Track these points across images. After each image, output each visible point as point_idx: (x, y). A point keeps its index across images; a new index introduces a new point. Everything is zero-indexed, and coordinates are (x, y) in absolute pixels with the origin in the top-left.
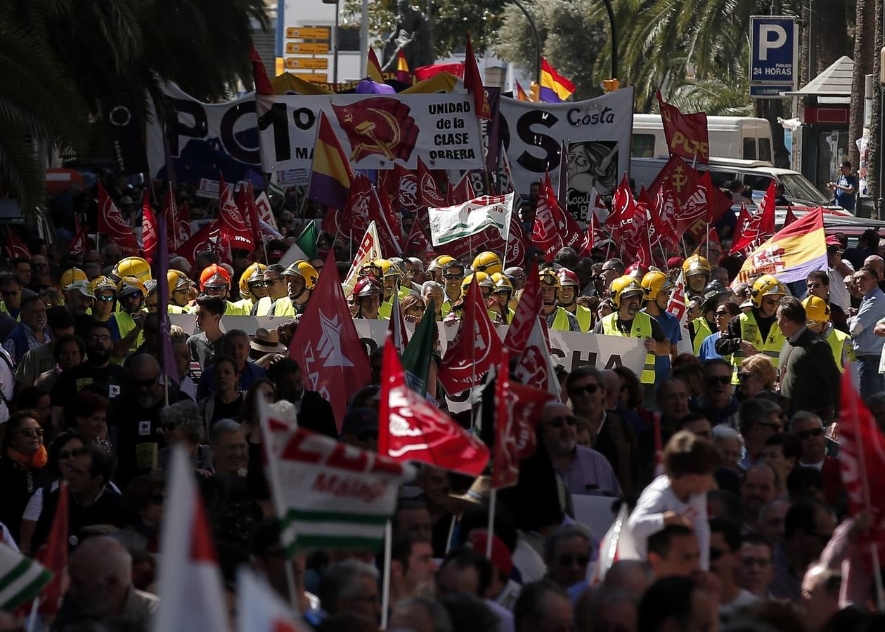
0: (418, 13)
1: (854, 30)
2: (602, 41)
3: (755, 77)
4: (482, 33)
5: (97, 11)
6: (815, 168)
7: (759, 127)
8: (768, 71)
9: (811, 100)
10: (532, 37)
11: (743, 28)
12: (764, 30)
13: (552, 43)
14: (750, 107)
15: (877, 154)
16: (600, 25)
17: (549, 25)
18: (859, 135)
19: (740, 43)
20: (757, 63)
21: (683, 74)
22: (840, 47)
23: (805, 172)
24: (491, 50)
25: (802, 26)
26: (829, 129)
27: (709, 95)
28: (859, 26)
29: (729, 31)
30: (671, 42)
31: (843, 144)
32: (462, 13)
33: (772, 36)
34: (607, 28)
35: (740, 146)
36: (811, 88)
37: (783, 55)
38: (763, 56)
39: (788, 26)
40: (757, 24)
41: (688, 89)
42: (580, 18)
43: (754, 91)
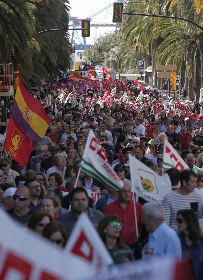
1: (152, 62)
2: (118, 64)
3: (139, 69)
4: (102, 63)
7: (140, 75)
8: (141, 68)
9: (146, 72)
10: (108, 63)
11: (137, 61)
12: (140, 62)
13: (111, 64)
14: (138, 73)
15: (155, 79)
16: (118, 62)
17: (111, 61)
18: (153, 76)
19: (137, 63)
20: (139, 67)
21: (129, 68)
22: (150, 64)
23: (146, 82)
25: (145, 61)
26: (149, 76)
27: (133, 71)
29: (135, 62)
30: (127, 63)
31: (151, 78)
32: (99, 60)
33: (141, 63)
34: (119, 62)
35: (137, 78)
36: (146, 70)
37: (143, 65)
38: (140, 66)
39: (143, 61)
40: (139, 61)
41: (130, 70)
42: (115, 60)
43: (139, 70)
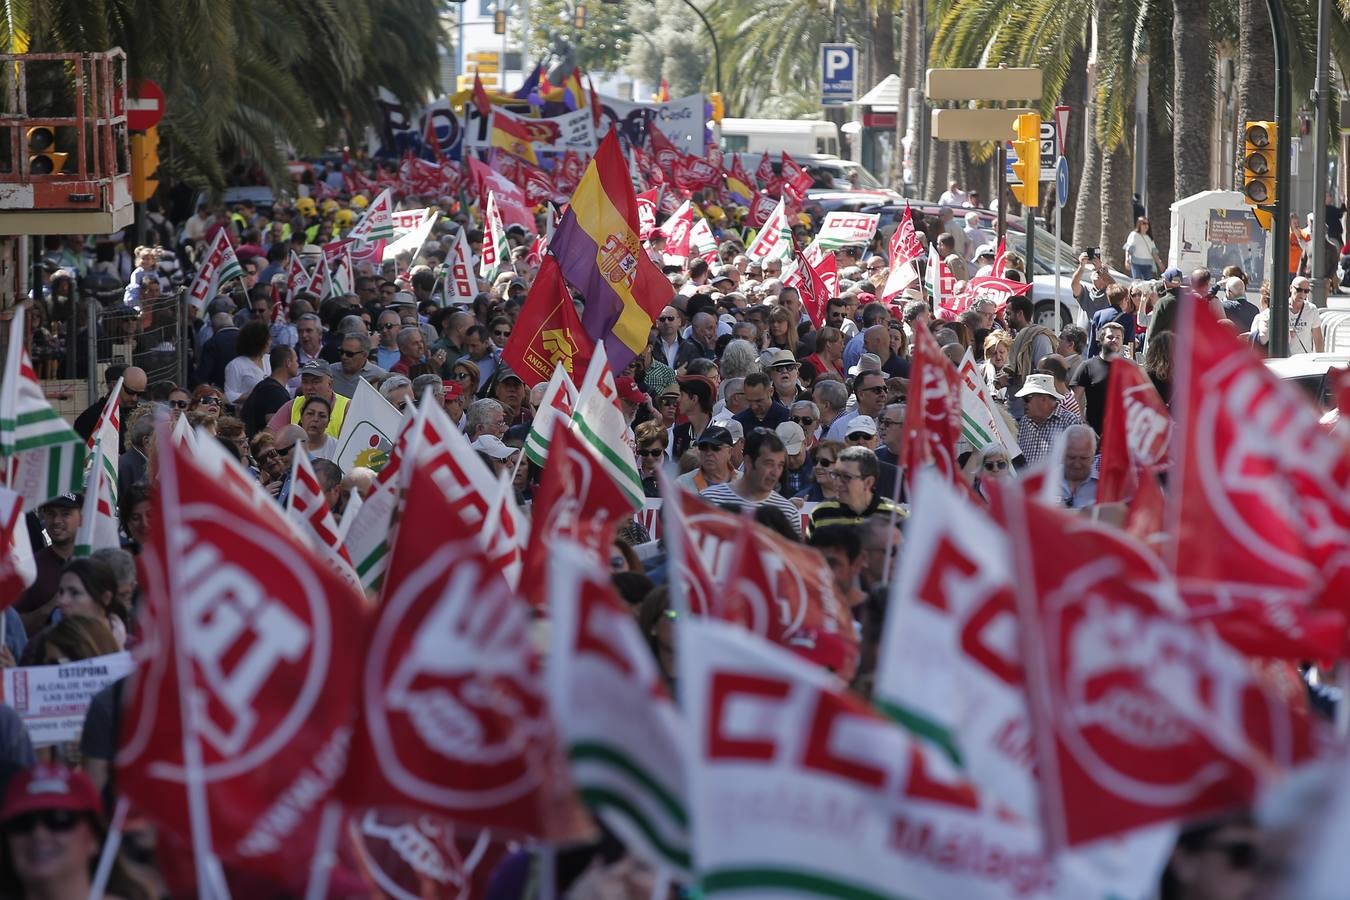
0: (565, 42)
1: (900, 55)
2: (707, 64)
3: (825, 91)
4: (616, 57)
5: (327, 41)
6: (871, 159)
7: (829, 129)
8: (835, 86)
9: (867, 111)
10: (654, 60)
11: (816, 54)
12: (832, 55)
13: (669, 65)
14: (821, 114)
15: (918, 150)
16: (705, 51)
17: (667, 51)
18: (904, 135)
19: (814, 63)
20: (827, 80)
21: (770, 87)
22: (888, 67)
23: (863, 163)
24: (622, 70)
25: (861, 51)
26: (881, 131)
27: (790, 105)
28: (904, 52)
29: (806, 56)
30: (759, 62)
31: (892, 142)
32: (600, 42)
33: (838, 60)
34: (712, 52)
35: (814, 143)
36: (866, 100)
37: (845, 74)
38: (831, 75)
39: (849, 52)
40: (826, 50)
41: (775, 101)
42: (689, 46)
43: (824, 101)
